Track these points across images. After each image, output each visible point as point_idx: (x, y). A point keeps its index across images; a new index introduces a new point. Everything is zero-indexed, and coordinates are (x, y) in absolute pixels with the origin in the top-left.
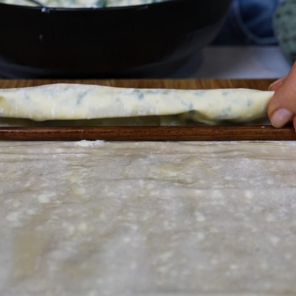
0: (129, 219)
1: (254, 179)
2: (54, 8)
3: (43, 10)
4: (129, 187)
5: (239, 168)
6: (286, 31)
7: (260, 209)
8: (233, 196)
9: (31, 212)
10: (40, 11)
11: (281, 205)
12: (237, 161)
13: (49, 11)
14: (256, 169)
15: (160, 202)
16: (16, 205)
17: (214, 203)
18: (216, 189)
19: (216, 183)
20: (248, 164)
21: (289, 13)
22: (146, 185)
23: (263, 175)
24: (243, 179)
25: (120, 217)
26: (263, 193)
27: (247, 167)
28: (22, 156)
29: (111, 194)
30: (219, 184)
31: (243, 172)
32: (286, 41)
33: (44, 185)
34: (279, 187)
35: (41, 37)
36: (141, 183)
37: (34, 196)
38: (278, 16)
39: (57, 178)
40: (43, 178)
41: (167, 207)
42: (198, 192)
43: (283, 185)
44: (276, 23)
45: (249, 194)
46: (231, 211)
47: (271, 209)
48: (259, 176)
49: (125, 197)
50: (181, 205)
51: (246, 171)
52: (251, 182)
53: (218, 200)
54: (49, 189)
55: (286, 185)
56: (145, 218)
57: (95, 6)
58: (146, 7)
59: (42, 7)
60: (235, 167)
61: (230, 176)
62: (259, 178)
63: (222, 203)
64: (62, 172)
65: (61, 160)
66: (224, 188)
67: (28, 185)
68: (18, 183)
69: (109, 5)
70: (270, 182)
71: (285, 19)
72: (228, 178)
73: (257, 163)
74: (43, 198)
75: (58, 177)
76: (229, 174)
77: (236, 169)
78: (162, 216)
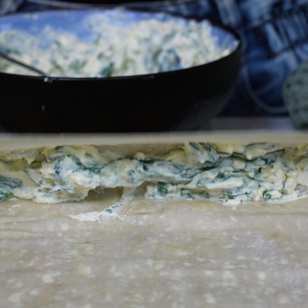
0: (136, 300)
1: (267, 259)
2: (57, 78)
3: (46, 80)
4: (137, 266)
5: (252, 248)
6: (297, 101)
7: (273, 290)
8: (245, 277)
9: (34, 292)
10: (43, 80)
11: (295, 287)
12: (250, 241)
13: (51, 81)
14: (270, 249)
15: (169, 283)
16: (19, 285)
17: (225, 284)
18: (227, 269)
19: (228, 263)
20: (262, 244)
21: (300, 83)
22: (154, 265)
23: (277, 255)
24: (256, 259)
25: (126, 299)
26: (277, 274)
27: (260, 247)
28: (26, 234)
29: (117, 274)
30: (231, 264)
31: (256, 252)
32: (296, 111)
33: (49, 264)
34: (293, 267)
35: (43, 107)
36: (150, 262)
37: (38, 275)
38: (289, 86)
39: (62, 256)
40: (48, 257)
41: (177, 288)
42: (209, 273)
43: (297, 266)
44: (286, 93)
45: (262, 276)
46: (243, 292)
47: (284, 290)
48: (273, 256)
49: (132, 277)
50: (190, 286)
51: (259, 250)
52: (265, 261)
53: (229, 280)
54: (54, 269)
55: (301, 265)
56: (153, 300)
57: (99, 76)
58: (153, 77)
59: (44, 77)
60: (249, 247)
61: (242, 255)
62: (273, 258)
63: (234, 284)
64: (67, 251)
65: (66, 238)
66: (236, 268)
67: (31, 264)
68: (21, 262)
69: (114, 75)
70: (284, 262)
71: (295, 88)
72: (241, 257)
73: (272, 244)
74: (48, 278)
75: (64, 256)
76: (242, 253)
77: (249, 248)
78: (170, 297)
